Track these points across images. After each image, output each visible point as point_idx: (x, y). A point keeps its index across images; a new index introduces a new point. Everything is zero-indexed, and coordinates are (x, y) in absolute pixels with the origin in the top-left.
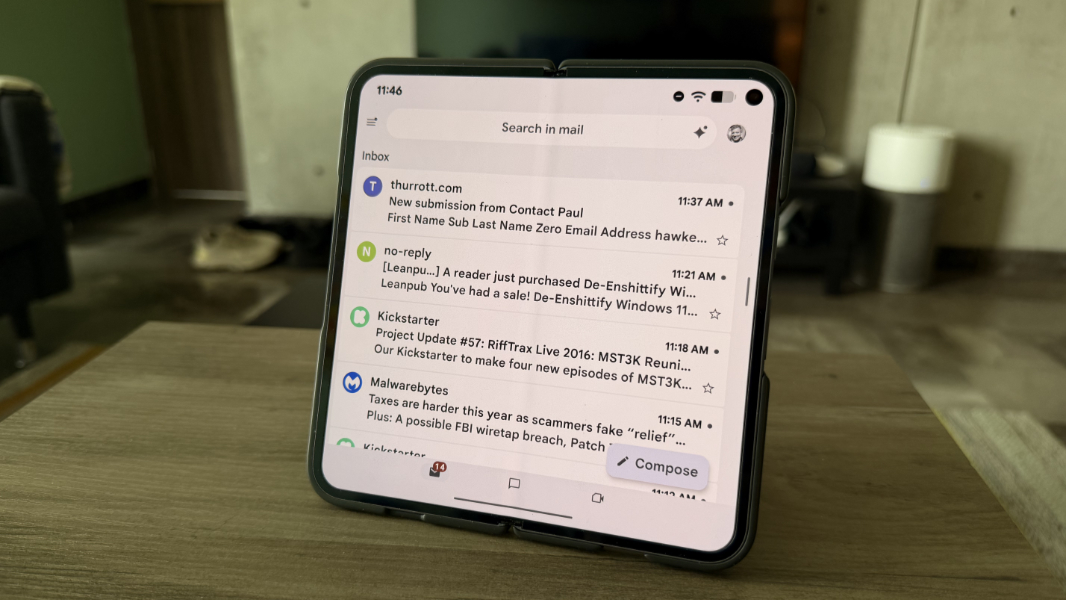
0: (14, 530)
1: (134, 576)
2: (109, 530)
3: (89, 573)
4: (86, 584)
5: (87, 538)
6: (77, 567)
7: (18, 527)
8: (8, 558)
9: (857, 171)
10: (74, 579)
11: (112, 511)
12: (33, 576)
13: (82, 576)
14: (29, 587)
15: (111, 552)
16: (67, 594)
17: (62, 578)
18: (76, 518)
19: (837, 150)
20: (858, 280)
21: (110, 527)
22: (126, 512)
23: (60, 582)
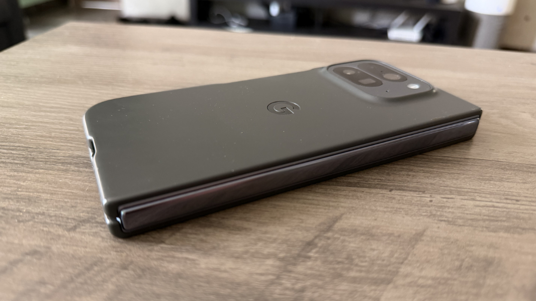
1: (58, 151)
2: (41, 124)
3: (26, 148)
4: (23, 155)
5: (25, 128)
6: (17, 145)
11: (43, 114)
13: (19, 150)
15: (42, 136)
16: (8, 161)
17: (5, 151)
18: (17, 117)
21: (41, 122)
22: (53, 114)
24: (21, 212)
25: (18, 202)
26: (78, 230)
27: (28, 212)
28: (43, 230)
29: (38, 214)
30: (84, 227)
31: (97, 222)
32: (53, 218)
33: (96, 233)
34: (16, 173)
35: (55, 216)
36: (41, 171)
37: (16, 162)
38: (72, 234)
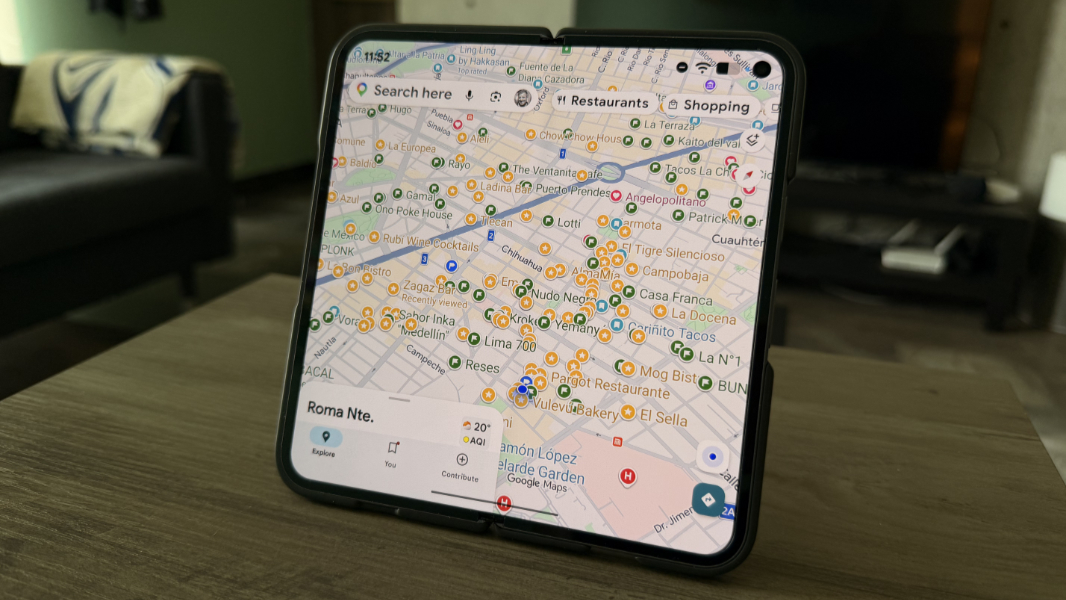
0: (112, 429)
3: (161, 473)
4: (156, 480)
6: (154, 466)
7: (116, 427)
8: (100, 451)
9: (1033, 200)
10: (148, 476)
12: (115, 468)
14: (110, 476)
16: (138, 487)
17: (139, 473)
19: (1011, 178)
20: (1025, 318)
23: (136, 476)
24: (137, 552)
25: (137, 540)
26: (190, 581)
27: (145, 554)
28: (154, 577)
29: (154, 557)
30: (197, 579)
31: (214, 575)
32: (168, 564)
33: (208, 587)
34: (143, 504)
35: (171, 562)
36: (172, 504)
37: (148, 489)
38: (183, 586)
